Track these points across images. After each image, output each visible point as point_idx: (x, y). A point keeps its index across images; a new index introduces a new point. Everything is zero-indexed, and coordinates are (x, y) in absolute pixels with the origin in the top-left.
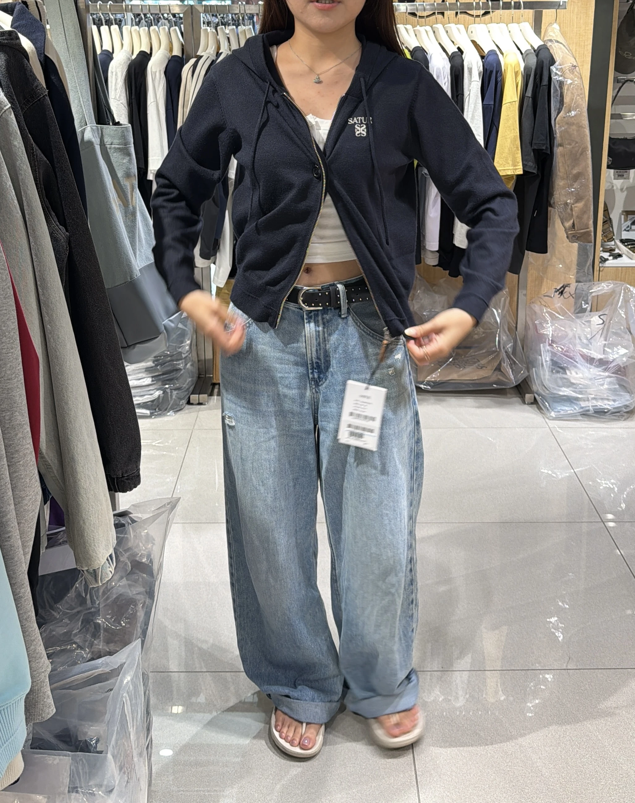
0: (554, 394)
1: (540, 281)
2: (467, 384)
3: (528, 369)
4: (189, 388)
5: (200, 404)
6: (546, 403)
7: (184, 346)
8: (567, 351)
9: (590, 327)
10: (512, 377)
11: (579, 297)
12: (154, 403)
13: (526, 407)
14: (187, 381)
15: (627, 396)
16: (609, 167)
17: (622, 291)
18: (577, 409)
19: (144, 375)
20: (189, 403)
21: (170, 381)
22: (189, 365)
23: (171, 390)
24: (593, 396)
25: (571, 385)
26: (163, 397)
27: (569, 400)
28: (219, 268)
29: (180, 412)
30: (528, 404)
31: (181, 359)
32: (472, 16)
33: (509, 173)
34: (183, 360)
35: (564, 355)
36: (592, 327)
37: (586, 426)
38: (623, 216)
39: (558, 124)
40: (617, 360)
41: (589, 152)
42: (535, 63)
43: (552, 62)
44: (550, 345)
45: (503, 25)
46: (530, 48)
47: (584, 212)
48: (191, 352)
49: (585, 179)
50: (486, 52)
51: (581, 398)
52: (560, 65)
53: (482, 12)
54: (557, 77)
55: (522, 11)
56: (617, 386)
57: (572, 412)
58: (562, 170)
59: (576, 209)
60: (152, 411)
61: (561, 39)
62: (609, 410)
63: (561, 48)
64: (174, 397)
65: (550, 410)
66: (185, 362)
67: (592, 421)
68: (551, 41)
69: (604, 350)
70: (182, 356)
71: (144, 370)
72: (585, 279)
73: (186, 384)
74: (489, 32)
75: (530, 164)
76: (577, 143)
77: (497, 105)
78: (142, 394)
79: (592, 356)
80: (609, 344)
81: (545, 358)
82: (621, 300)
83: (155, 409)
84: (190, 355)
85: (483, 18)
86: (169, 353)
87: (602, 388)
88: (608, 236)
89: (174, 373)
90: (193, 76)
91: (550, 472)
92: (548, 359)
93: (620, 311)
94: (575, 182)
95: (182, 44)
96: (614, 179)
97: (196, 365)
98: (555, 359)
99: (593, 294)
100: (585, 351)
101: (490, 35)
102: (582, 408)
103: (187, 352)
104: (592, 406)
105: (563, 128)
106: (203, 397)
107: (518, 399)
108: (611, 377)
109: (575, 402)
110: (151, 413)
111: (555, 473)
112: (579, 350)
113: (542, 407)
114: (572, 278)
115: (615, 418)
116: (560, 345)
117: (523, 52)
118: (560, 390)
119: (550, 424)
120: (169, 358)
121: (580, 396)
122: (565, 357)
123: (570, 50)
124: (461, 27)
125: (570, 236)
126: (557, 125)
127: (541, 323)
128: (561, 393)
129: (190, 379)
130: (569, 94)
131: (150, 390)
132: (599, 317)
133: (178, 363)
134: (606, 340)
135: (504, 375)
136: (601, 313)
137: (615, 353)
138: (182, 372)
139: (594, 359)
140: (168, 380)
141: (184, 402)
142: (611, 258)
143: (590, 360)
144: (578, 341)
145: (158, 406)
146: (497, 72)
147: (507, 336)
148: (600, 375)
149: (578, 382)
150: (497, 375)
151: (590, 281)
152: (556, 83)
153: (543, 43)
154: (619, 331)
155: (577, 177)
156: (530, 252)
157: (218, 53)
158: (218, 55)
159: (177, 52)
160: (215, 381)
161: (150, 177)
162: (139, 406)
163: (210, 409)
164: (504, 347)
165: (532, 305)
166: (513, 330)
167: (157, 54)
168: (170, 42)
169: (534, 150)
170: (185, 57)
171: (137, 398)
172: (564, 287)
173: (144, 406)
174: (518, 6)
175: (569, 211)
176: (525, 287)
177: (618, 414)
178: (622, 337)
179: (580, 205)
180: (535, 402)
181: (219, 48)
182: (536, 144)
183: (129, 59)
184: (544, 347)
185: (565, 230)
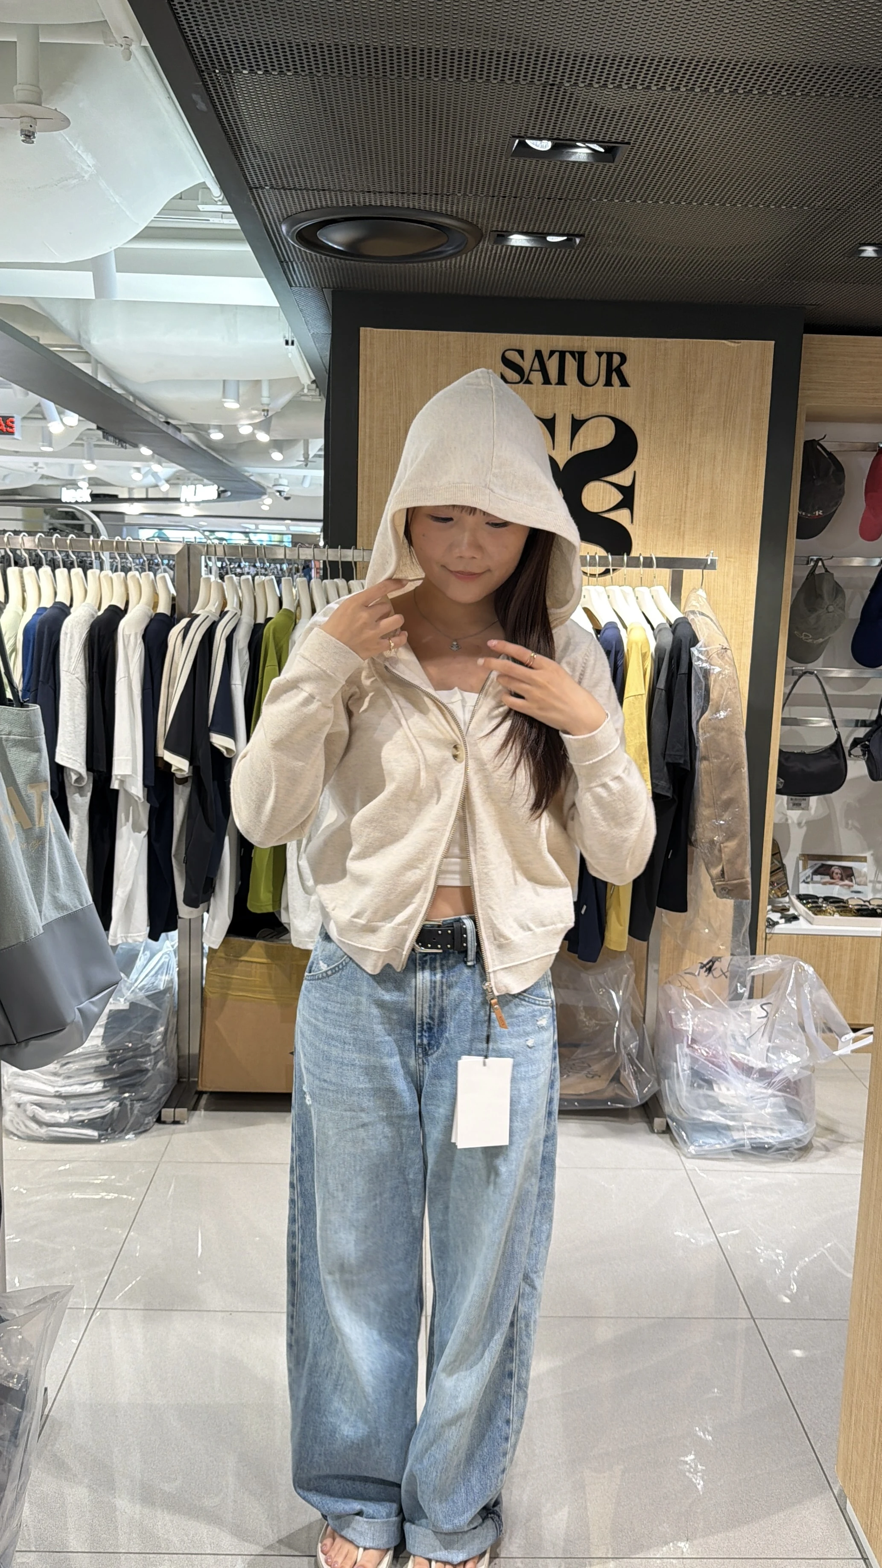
0: (694, 1119)
1: (678, 951)
3: (658, 1081)
4: (160, 1098)
5: (175, 1122)
6: (683, 1133)
7: (156, 1035)
8: (714, 1056)
9: (748, 1020)
10: (636, 1092)
11: (733, 976)
12: (106, 1120)
13: (655, 1137)
14: (158, 1088)
15: (799, 1125)
16: (778, 792)
17: (793, 971)
18: (728, 1143)
19: (91, 1078)
20: (159, 1121)
21: (131, 1087)
22: (160, 1064)
23: (132, 1100)
24: (750, 1124)
25: (718, 1106)
26: (120, 1111)
27: (715, 1129)
28: (213, 920)
29: (143, 1135)
30: (658, 1133)
31: (149, 1055)
34: (152, 1057)
35: (709, 1061)
36: (752, 1021)
37: (740, 1168)
38: (801, 862)
39: (702, 729)
40: (786, 1071)
41: (745, 770)
42: (671, 643)
43: (694, 641)
44: (689, 1046)
45: (628, 589)
46: (665, 621)
47: (737, 855)
48: (165, 1045)
49: (738, 807)
50: (603, 625)
51: (733, 1126)
52: (705, 647)
53: (601, 569)
54: (700, 662)
55: (655, 570)
56: (786, 1110)
57: (718, 1146)
58: (707, 793)
59: (726, 849)
60: (101, 1133)
61: (707, 611)
62: (774, 1146)
63: (706, 624)
64: (136, 1112)
65: (689, 1144)
66: (155, 1059)
67: (749, 1161)
68: (693, 612)
69: (767, 1056)
70: (150, 1050)
71: (92, 1071)
72: (740, 950)
73: (155, 1092)
74: (609, 597)
75: (663, 783)
76: (727, 756)
78: (88, 1106)
79: (750, 1065)
80: (773, 1047)
81: (682, 1065)
82: (791, 984)
83: (107, 1130)
84: (164, 1049)
85: (600, 579)
86: (130, 1045)
87: (763, 1112)
88: (779, 890)
89: (138, 1075)
90: (183, 642)
91: (688, 1236)
92: (686, 1067)
93: (790, 1001)
94: (725, 811)
95: (173, 599)
96: (788, 809)
97: (174, 1063)
98: (696, 1067)
99: (752, 974)
100: (739, 1056)
101: (610, 603)
102: (734, 1141)
103: (159, 1044)
104: (748, 1139)
105: (708, 735)
106: (181, 1112)
107: (643, 1125)
108: (776, 1096)
109: (724, 1132)
110: (100, 1136)
112: (734, 1056)
113: (677, 1137)
114: (723, 948)
115: (782, 1157)
116: (704, 1046)
117: (655, 627)
118: (703, 1114)
119: (686, 1165)
120: (131, 1053)
121: (731, 1123)
122: (710, 1065)
123: (719, 627)
125: (718, 889)
126: (700, 731)
127: (678, 1015)
128: (704, 1119)
129: (162, 1085)
130: (718, 688)
131: (101, 1100)
132: (761, 1006)
133: (143, 1060)
134: (770, 1041)
135: (623, 1088)
137: (781, 1061)
138: (149, 1074)
139: (752, 1068)
140: (127, 1086)
141: (151, 1119)
142: (783, 921)
143: (747, 1070)
144: (730, 1042)
145: (111, 1125)
146: (617, 653)
147: (631, 1030)
148: (762, 1093)
149: (730, 1103)
150: (614, 1090)
151: (751, 954)
152: (698, 671)
153: (682, 616)
154: (788, 1029)
155: (728, 804)
156: (664, 910)
157: (222, 611)
158: (223, 614)
159: (163, 608)
160: (200, 1088)
161: (115, 785)
162: (82, 1124)
163: (190, 1131)
164: (625, 1048)
165: (666, 986)
166: (638, 1021)
167: (134, 610)
168: (156, 594)
169: (668, 764)
170: (176, 616)
171: (80, 1112)
172: (712, 961)
173: (91, 1124)
174: (648, 563)
175: (716, 852)
176: (657, 960)
177: (786, 1152)
178: (791, 1038)
179: (732, 844)
180: (667, 1130)
181: (225, 604)
182: (670, 755)
183: (93, 615)
184: (681, 1048)
185: (712, 879)
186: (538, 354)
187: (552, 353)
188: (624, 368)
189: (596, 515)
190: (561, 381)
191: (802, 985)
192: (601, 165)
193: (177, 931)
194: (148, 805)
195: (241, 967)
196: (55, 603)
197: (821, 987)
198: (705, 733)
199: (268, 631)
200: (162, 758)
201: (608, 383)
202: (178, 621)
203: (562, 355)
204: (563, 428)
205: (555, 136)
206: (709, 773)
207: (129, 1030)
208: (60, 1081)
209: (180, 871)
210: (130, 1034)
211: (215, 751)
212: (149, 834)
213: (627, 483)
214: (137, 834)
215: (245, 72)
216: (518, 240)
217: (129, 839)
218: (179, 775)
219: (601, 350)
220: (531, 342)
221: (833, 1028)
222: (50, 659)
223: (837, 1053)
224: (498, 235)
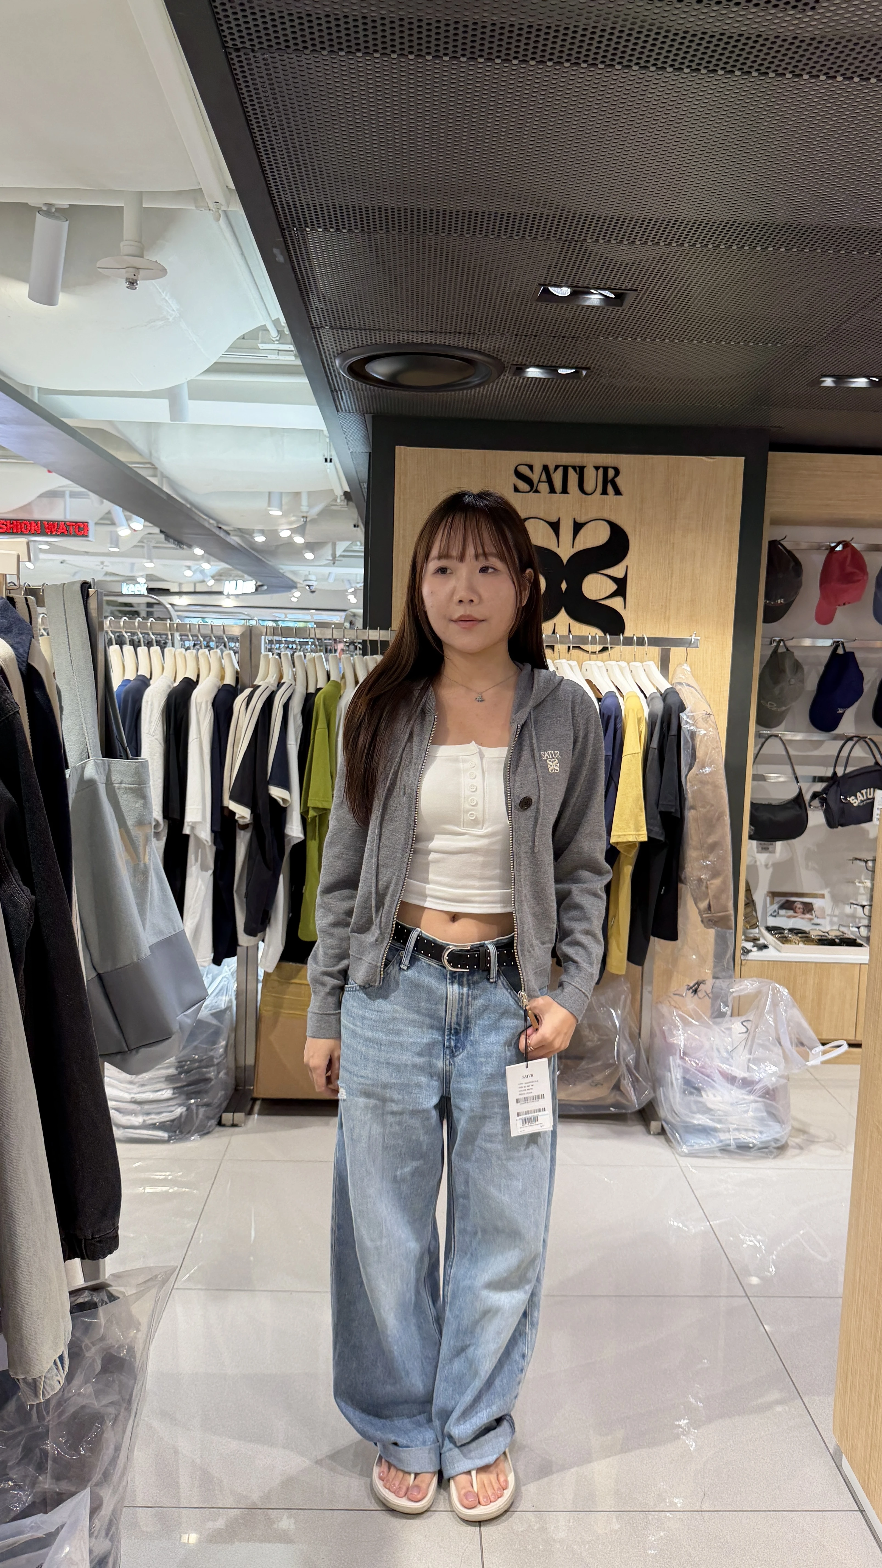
0: (686, 1122)
1: (668, 975)
2: (576, 1107)
3: (654, 1089)
4: (221, 1104)
5: (234, 1125)
6: (676, 1135)
7: (219, 1049)
8: (703, 1067)
9: (731, 1035)
10: (634, 1099)
11: (717, 997)
12: (175, 1123)
13: (651, 1138)
14: (219, 1095)
15: (776, 1127)
16: (751, 837)
17: (770, 992)
18: (716, 1143)
19: (163, 1085)
20: (220, 1124)
21: (196, 1094)
22: (222, 1074)
23: (198, 1106)
24: (734, 1126)
25: (707, 1110)
26: (187, 1116)
27: (705, 1131)
28: (269, 947)
29: (206, 1137)
30: (654, 1134)
31: (213, 1065)
32: (588, 652)
33: (631, 839)
34: (215, 1068)
35: (698, 1071)
36: (734, 1036)
38: (768, 899)
39: (690, 782)
40: (765, 1080)
41: (727, 818)
42: (662, 710)
43: (682, 708)
44: (682, 1058)
45: (623, 664)
46: (656, 691)
47: (722, 890)
48: (226, 1057)
49: (722, 850)
50: (604, 694)
51: (720, 1128)
52: (692, 712)
53: (600, 647)
54: (688, 726)
55: (647, 648)
56: (765, 1114)
57: (708, 1146)
58: (694, 838)
59: (712, 886)
60: (170, 1134)
61: (692, 682)
62: (754, 1145)
63: (692, 693)
64: (200, 1116)
65: (682, 1144)
66: (218, 1069)
68: (680, 684)
69: (748, 1066)
70: (213, 1062)
71: (164, 1079)
72: (724, 974)
73: (217, 1098)
74: (608, 670)
75: (657, 829)
76: (712, 805)
77: (616, 756)
78: (159, 1111)
79: (734, 1074)
80: (754, 1059)
81: (675, 1075)
82: (768, 1003)
83: (175, 1132)
84: (225, 1060)
85: (600, 655)
86: (197, 1057)
87: (745, 1115)
88: (751, 922)
89: (203, 1083)
90: (247, 708)
91: (680, 1225)
92: (679, 1076)
93: (768, 1018)
94: (711, 853)
95: (237, 673)
96: (758, 852)
97: (232, 1073)
98: (687, 1077)
99: (734, 994)
100: (724, 1067)
101: (609, 675)
102: (721, 1141)
103: (221, 1056)
104: (734, 1139)
105: (696, 787)
106: (239, 1116)
107: (641, 1128)
108: (756, 1102)
109: (712, 1133)
110: (170, 1137)
111: (687, 1227)
112: (719, 1066)
113: (671, 1138)
114: (707, 972)
116: (695, 1058)
117: (648, 696)
118: (694, 1118)
119: (681, 1162)
120: (197, 1064)
121: (719, 1126)
122: (700, 1075)
123: (703, 696)
124: (574, 663)
125: (705, 921)
126: (688, 784)
127: (670, 1029)
128: (696, 1122)
129: (223, 1092)
130: (703, 746)
131: (171, 1106)
132: (742, 1023)
133: (208, 1070)
134: (750, 1054)
135: (623, 1094)
136: (744, 1019)
137: (761, 1070)
138: (213, 1083)
139: (736, 1077)
140: (193, 1093)
141: (213, 1122)
142: (755, 949)
143: (731, 1079)
144: (715, 1054)
145: (179, 1127)
146: (616, 718)
147: (629, 1044)
148: (744, 1099)
149: (716, 1107)
150: (615, 1096)
151: (730, 977)
152: (687, 733)
153: (670, 686)
154: (767, 1043)
155: (713, 847)
156: (656, 939)
157: (279, 683)
158: (280, 685)
159: (229, 680)
160: (255, 1095)
161: (187, 830)
162: (153, 1127)
163: (247, 1132)
164: (624, 1059)
165: (660, 1006)
166: (635, 1037)
167: (204, 682)
168: (222, 669)
169: (661, 813)
170: (239, 687)
171: (153, 1116)
172: (698, 984)
173: (162, 1127)
174: (641, 642)
175: (704, 888)
176: (651, 982)
177: (766, 1150)
178: (770, 1050)
179: (717, 882)
180: (663, 1132)
181: (281, 677)
182: (663, 805)
183: (169, 686)
184: (674, 1060)
185: (700, 912)
186: (546, 468)
187: (557, 467)
188: (618, 480)
189: (594, 602)
190: (565, 491)
191: (778, 1005)
192: (611, 308)
193: (235, 959)
194: (214, 848)
195: (292, 988)
196: (138, 676)
197: (794, 1006)
198: (692, 786)
199: (319, 699)
200: (227, 808)
201: (605, 492)
202: (242, 691)
203: (566, 469)
204: (566, 530)
205: (575, 284)
206: (696, 820)
207: (195, 1043)
208: (135, 1088)
209: (241, 905)
210: (196, 1047)
211: (273, 801)
212: (215, 873)
213: (621, 575)
214: (204, 873)
215: (320, 230)
216: (533, 372)
217: (197, 878)
218: (241, 822)
219: (598, 465)
220: (539, 459)
221: (805, 1042)
222: (133, 724)
223: (809, 1064)
224: (517, 369)
